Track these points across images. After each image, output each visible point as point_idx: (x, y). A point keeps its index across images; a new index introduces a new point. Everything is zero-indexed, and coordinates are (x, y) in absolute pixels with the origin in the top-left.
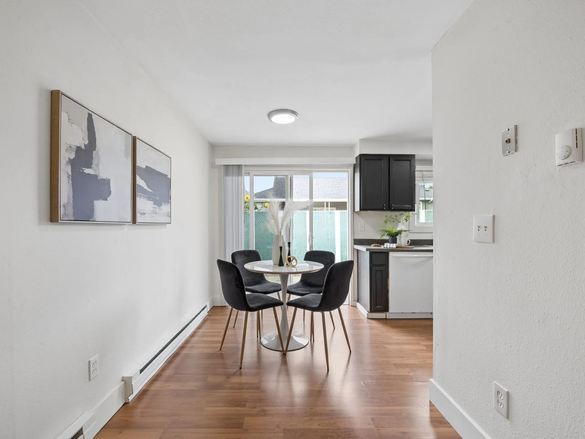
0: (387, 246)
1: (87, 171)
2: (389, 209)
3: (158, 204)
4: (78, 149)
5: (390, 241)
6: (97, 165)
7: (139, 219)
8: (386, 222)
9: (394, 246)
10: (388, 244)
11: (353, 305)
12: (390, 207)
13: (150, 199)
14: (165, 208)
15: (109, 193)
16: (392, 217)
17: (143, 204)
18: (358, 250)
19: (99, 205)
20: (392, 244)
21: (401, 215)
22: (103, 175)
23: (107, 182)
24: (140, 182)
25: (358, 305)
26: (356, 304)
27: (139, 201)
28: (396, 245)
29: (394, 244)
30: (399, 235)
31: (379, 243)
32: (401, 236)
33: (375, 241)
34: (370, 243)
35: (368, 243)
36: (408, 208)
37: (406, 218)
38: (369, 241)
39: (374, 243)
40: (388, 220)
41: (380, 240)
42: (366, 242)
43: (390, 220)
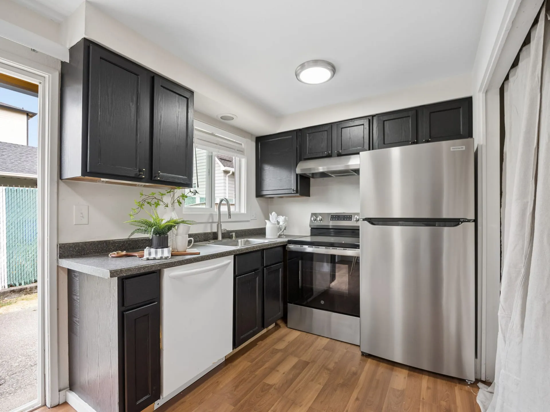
0: (150, 254)
2: (151, 179)
5: (155, 242)
8: (141, 206)
9: (166, 253)
10: (153, 250)
11: (56, 403)
12: (153, 176)
16: (155, 196)
18: (74, 271)
20: (159, 250)
21: (169, 193)
25: (73, 398)
26: (66, 396)
28: (169, 251)
29: (166, 250)
30: (173, 229)
31: (122, 248)
32: (177, 231)
33: (112, 244)
34: (103, 250)
35: (98, 250)
36: (183, 181)
37: (178, 199)
38: (99, 246)
39: (111, 249)
40: (146, 201)
41: (125, 242)
42: (92, 249)
43: (149, 201)
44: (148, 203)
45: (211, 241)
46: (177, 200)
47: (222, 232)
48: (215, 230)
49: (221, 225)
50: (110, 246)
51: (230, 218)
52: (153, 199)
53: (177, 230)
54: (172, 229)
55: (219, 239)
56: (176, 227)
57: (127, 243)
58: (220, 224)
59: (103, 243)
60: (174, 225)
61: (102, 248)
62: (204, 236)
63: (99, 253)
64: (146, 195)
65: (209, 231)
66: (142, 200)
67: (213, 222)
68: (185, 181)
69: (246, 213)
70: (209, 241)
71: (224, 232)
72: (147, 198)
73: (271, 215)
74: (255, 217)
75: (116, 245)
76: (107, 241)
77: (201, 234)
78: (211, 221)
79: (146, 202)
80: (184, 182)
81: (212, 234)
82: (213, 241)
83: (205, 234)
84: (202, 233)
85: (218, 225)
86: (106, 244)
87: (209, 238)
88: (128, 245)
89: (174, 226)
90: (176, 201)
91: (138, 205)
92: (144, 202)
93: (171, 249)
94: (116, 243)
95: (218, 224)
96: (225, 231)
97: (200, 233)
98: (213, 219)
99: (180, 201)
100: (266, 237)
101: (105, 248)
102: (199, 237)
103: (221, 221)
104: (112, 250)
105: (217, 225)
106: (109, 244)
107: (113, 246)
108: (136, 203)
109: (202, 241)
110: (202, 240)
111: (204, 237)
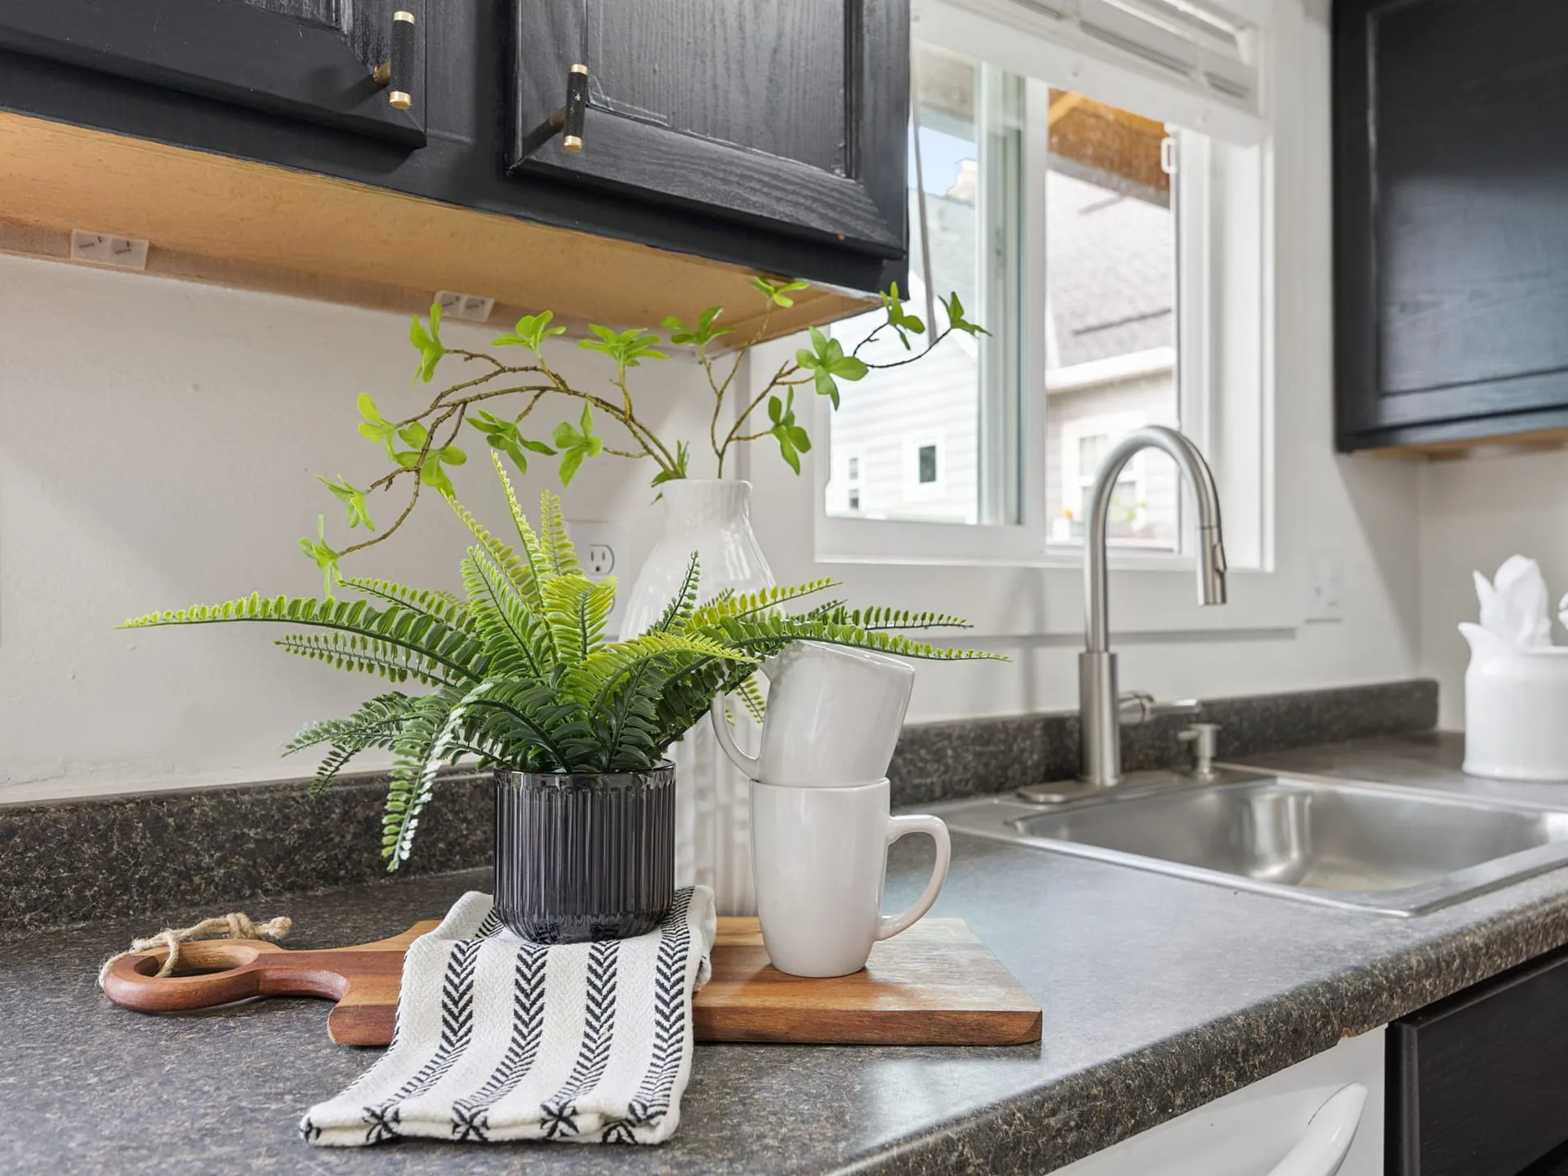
2: (503, 160)
12: (524, 122)
30: (729, 711)
31: (309, 860)
32: (768, 724)
33: (208, 826)
34: (126, 889)
35: (79, 892)
36: (822, 216)
37: (780, 392)
38: (90, 850)
39: (197, 879)
40: (472, 410)
41: (330, 810)
42: (18, 883)
43: (504, 410)
44: (496, 435)
45: (1041, 798)
46: (766, 400)
47: (1127, 719)
48: (1061, 700)
49: (1113, 659)
50: (187, 849)
51: (1224, 600)
52: (543, 389)
53: (769, 708)
54: (719, 700)
55: (1096, 780)
56: (760, 681)
57: (346, 816)
58: (1105, 657)
59: (126, 827)
60: (730, 662)
61: (111, 871)
62: (978, 748)
63: (85, 918)
64: (472, 356)
65: (1009, 706)
66: (435, 406)
67: (1040, 639)
68: (846, 219)
69: (1270, 566)
70: (1022, 798)
71: (1135, 718)
72: (482, 389)
73: (1491, 580)
74: (1333, 604)
75: (241, 838)
76: (159, 799)
77: (960, 737)
78: (1025, 627)
79: (473, 422)
80: (836, 222)
81: (1037, 733)
82: (1056, 798)
83: (988, 733)
84: (962, 725)
85: (1085, 664)
86: (156, 827)
87: (1017, 766)
88: (355, 836)
89: (739, 675)
90: (760, 419)
91: (399, 458)
92: (448, 426)
93: (698, 949)
94: (244, 816)
95: (1089, 651)
96: (1143, 708)
97: (951, 725)
98: (1040, 616)
99: (796, 424)
100: (1471, 765)
101: (143, 872)
102: (939, 756)
103: (1112, 628)
104: (210, 881)
105: (1081, 656)
106: (180, 828)
107: (219, 848)
108: (373, 436)
109: (964, 795)
110: (961, 787)
111: (978, 755)
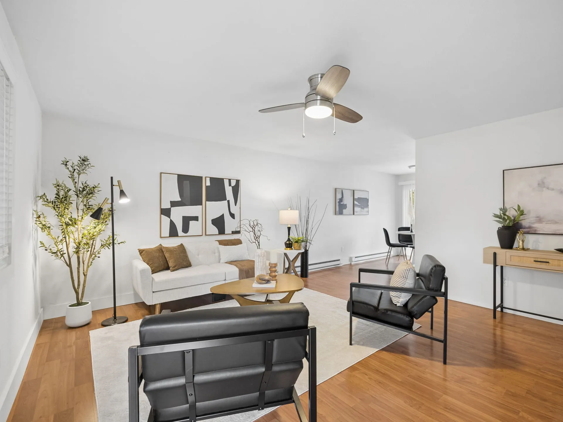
1: (342, 203)
3: (363, 208)
4: (340, 199)
6: (344, 201)
7: (355, 213)
13: (359, 207)
14: (366, 209)
15: (346, 207)
17: (356, 209)
19: (344, 211)
22: (345, 203)
23: (346, 205)
24: (356, 203)
27: (355, 208)
